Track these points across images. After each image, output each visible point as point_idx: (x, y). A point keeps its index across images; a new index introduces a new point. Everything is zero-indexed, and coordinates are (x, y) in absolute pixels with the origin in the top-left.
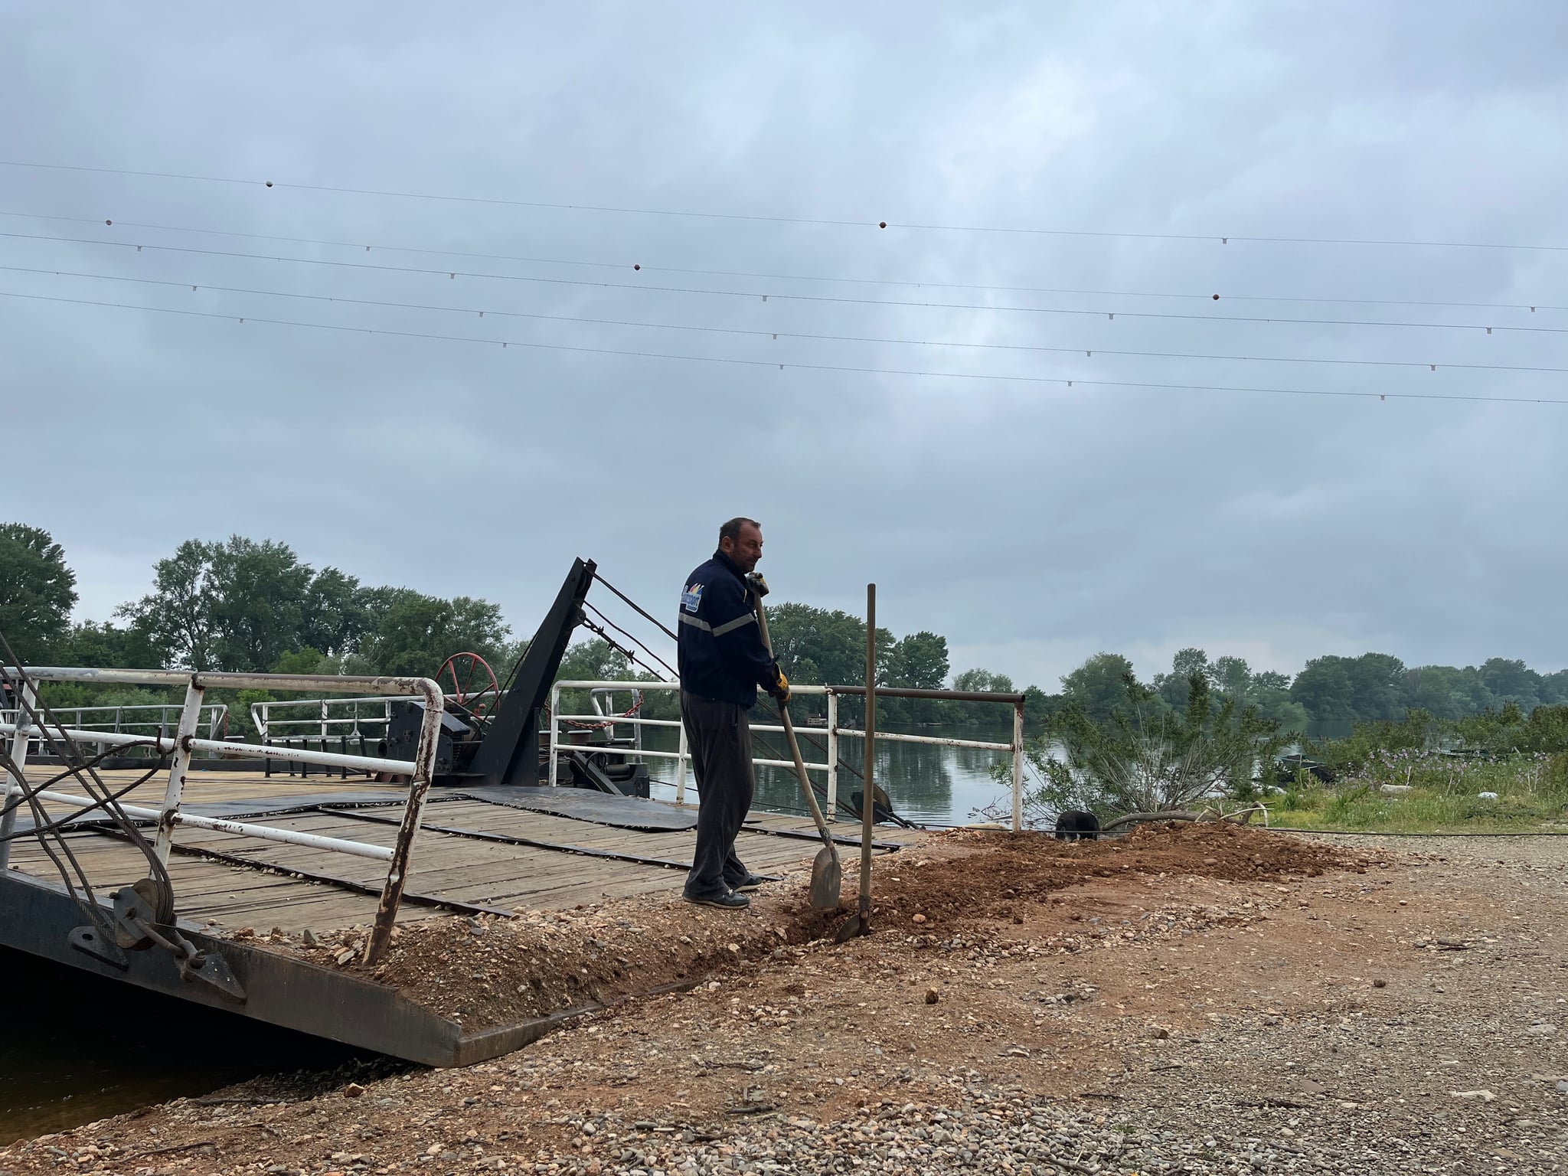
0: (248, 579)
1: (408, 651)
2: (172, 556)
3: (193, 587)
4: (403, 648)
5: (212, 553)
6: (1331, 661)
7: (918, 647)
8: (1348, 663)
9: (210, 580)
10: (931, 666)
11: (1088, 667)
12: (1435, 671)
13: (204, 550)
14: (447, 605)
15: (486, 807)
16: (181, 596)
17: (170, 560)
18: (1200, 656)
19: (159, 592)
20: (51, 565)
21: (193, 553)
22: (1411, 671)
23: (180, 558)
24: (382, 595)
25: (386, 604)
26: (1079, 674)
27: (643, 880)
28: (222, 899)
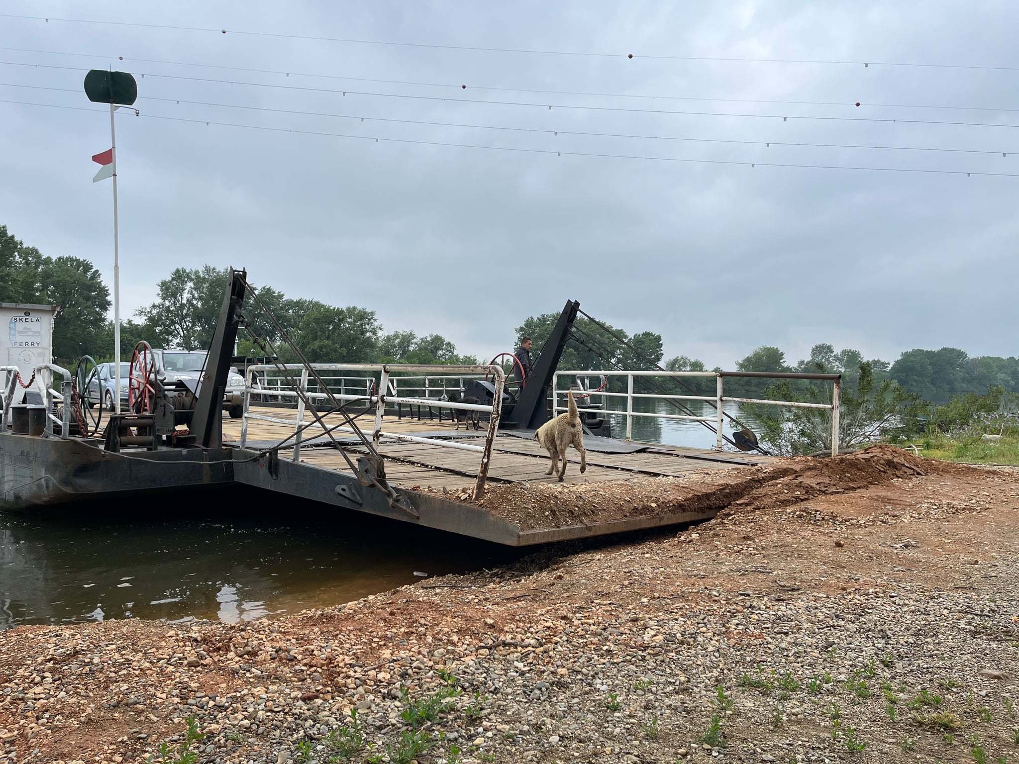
0: (216, 293)
1: (319, 340)
2: (168, 278)
3: (182, 298)
4: (315, 338)
5: (193, 277)
6: (918, 353)
7: (643, 342)
8: (930, 354)
9: (191, 293)
10: (651, 355)
11: (755, 355)
12: (988, 360)
13: (188, 274)
14: (342, 311)
15: (520, 440)
16: (175, 304)
17: (167, 280)
18: (829, 349)
19: (161, 301)
20: (94, 283)
21: (181, 276)
22: (971, 360)
23: (173, 279)
24: (299, 304)
25: (301, 310)
26: (748, 360)
27: (606, 475)
28: (401, 475)
